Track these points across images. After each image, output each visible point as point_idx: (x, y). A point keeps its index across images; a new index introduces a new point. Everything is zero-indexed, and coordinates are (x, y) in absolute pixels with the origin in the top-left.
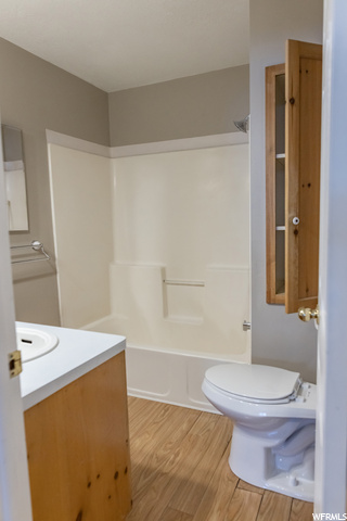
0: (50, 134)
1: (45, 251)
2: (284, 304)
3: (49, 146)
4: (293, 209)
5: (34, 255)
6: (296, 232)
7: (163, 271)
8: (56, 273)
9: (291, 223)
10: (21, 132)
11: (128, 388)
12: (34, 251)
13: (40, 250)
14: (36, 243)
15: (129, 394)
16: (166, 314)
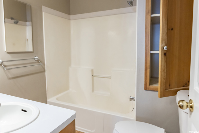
0: (44, 8)
1: (40, 61)
2: (157, 91)
3: (43, 13)
4: (164, 42)
5: (35, 63)
6: (165, 54)
7: (92, 71)
8: (45, 71)
9: (163, 49)
10: (31, 6)
11: (76, 126)
12: (35, 61)
13: (38, 61)
14: (36, 57)
15: (76, 129)
16: (93, 90)
